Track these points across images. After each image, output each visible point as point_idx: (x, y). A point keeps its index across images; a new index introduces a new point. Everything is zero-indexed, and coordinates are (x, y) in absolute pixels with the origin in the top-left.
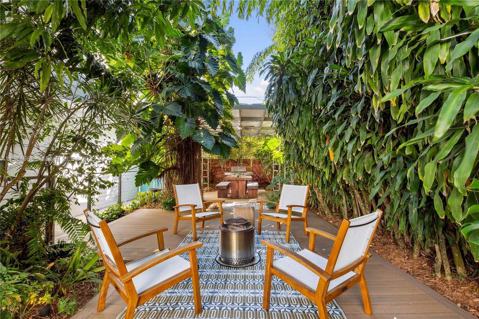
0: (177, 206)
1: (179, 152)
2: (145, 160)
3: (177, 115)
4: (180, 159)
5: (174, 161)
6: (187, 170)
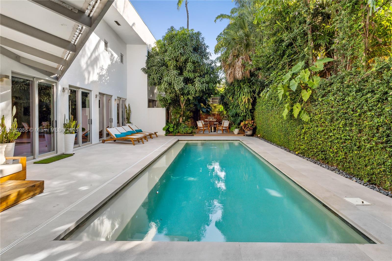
3: (197, 104)
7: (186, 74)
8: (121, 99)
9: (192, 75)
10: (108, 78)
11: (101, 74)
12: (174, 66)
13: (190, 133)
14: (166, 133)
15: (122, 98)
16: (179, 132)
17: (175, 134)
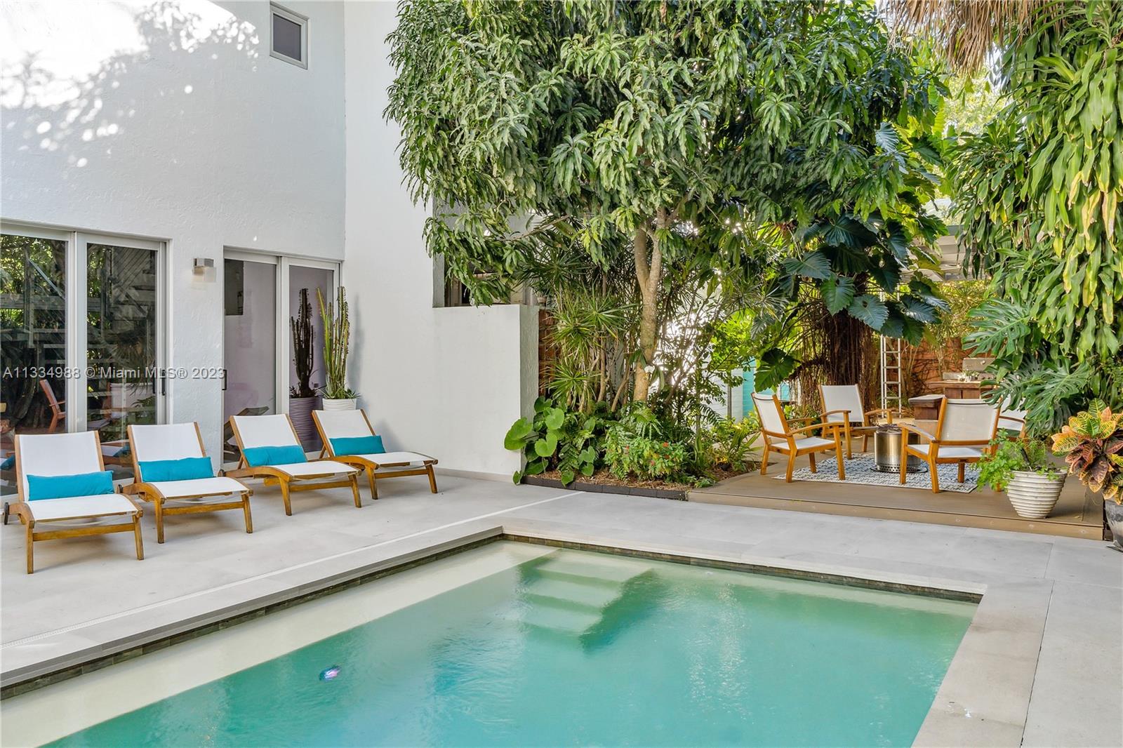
0: (824, 414)
1: (827, 331)
2: (769, 347)
3: (822, 277)
4: (829, 346)
5: (819, 349)
6: (843, 364)
14: (527, 466)
15: (290, 256)
16: (600, 465)
17: (573, 474)
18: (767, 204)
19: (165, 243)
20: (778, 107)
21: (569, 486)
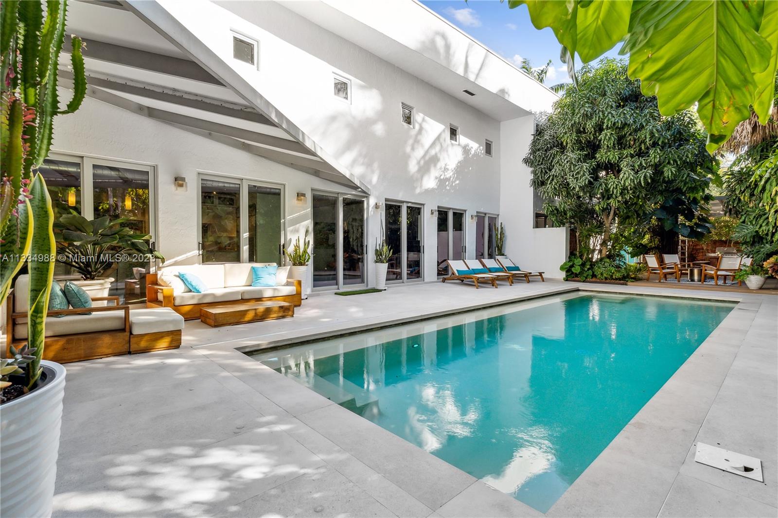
3: (663, 217)
4: (661, 241)
7: (602, 156)
8: (487, 216)
9: (614, 155)
10: (457, 182)
11: (442, 177)
12: (574, 144)
13: (620, 279)
14: (567, 276)
15: (489, 213)
16: (594, 276)
17: (585, 278)
18: (659, 196)
19: (465, 211)
20: (671, 170)
21: (584, 282)
